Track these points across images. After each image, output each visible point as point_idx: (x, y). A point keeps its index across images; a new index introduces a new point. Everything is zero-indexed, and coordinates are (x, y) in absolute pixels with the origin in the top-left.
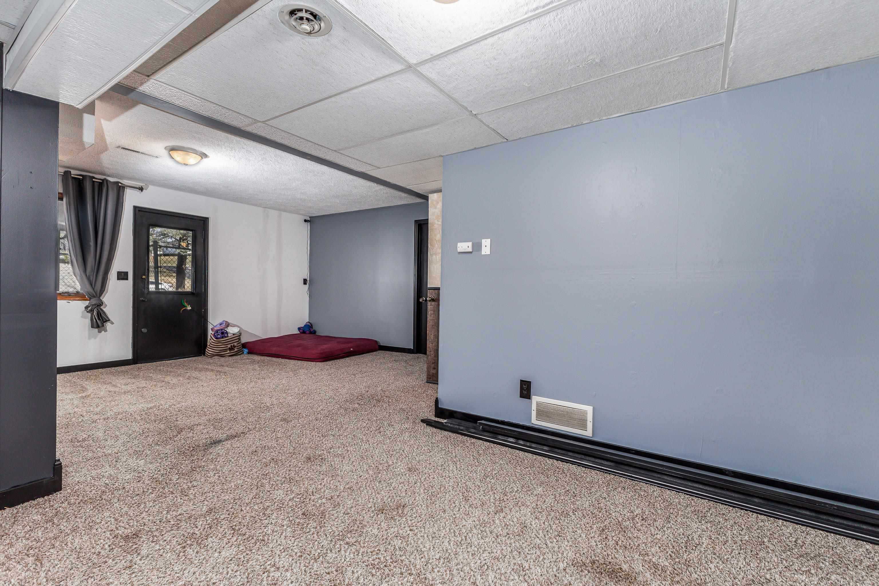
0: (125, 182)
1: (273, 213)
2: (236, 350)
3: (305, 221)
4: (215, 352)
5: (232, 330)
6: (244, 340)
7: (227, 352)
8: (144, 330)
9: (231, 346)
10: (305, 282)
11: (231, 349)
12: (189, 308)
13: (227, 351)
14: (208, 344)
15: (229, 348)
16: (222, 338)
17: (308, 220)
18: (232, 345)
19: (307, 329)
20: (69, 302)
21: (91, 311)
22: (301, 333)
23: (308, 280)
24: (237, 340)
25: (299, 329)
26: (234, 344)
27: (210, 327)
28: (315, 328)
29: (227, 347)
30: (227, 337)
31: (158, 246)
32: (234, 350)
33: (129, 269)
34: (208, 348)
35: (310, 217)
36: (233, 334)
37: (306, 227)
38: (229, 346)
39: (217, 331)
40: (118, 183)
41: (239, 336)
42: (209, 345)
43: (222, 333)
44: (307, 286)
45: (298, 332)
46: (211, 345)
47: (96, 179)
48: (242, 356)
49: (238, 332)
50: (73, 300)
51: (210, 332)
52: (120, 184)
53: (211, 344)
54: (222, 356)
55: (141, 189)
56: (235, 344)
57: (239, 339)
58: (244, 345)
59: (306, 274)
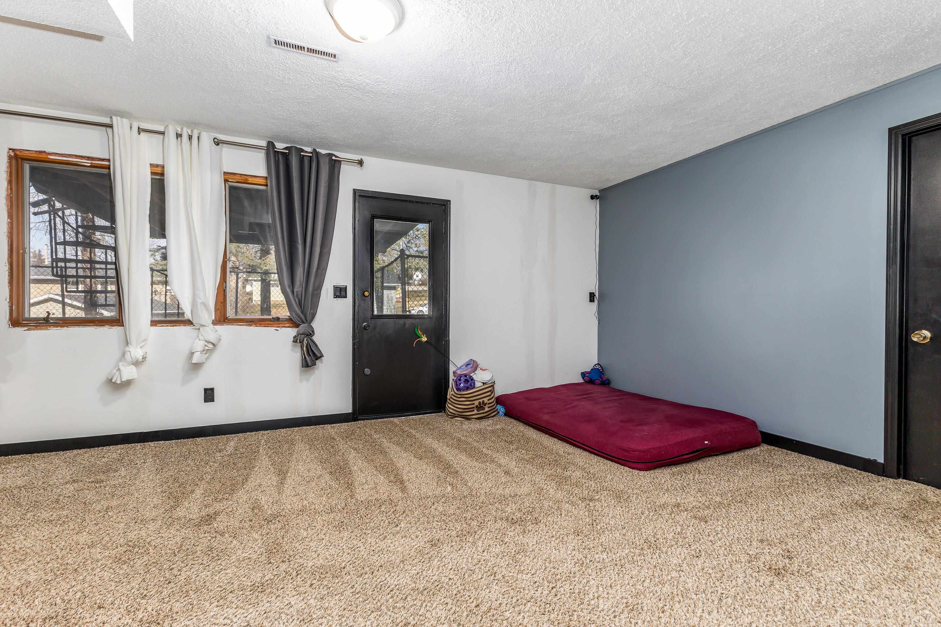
0: (341, 155)
1: (543, 188)
2: (487, 409)
3: (592, 197)
4: (457, 411)
5: (480, 377)
6: (499, 391)
7: (473, 413)
8: (367, 371)
9: (480, 403)
10: (592, 297)
11: (480, 407)
12: (424, 339)
13: (474, 411)
14: (448, 397)
15: (477, 406)
16: (467, 389)
17: (596, 196)
18: (481, 401)
19: (595, 377)
20: (278, 330)
21: (301, 342)
22: (586, 382)
23: (597, 294)
24: (489, 393)
25: (583, 375)
26: (483, 399)
27: (452, 369)
28: (609, 374)
29: (474, 404)
30: (474, 388)
31: (406, 256)
32: (484, 409)
33: (348, 282)
34: (448, 403)
35: (600, 191)
36: (484, 383)
37: (594, 207)
38: (476, 403)
39: (461, 376)
40: (331, 155)
41: (493, 386)
42: (449, 399)
43: (466, 381)
44: (594, 306)
45: (581, 381)
46: (451, 399)
47: (306, 152)
48: (495, 418)
49: (490, 380)
50: (282, 327)
51: (452, 377)
52: (334, 158)
53: (451, 397)
54: (467, 418)
55: (361, 163)
56: (486, 400)
57: (492, 391)
58: (500, 400)
59: (593, 285)
